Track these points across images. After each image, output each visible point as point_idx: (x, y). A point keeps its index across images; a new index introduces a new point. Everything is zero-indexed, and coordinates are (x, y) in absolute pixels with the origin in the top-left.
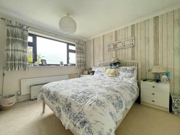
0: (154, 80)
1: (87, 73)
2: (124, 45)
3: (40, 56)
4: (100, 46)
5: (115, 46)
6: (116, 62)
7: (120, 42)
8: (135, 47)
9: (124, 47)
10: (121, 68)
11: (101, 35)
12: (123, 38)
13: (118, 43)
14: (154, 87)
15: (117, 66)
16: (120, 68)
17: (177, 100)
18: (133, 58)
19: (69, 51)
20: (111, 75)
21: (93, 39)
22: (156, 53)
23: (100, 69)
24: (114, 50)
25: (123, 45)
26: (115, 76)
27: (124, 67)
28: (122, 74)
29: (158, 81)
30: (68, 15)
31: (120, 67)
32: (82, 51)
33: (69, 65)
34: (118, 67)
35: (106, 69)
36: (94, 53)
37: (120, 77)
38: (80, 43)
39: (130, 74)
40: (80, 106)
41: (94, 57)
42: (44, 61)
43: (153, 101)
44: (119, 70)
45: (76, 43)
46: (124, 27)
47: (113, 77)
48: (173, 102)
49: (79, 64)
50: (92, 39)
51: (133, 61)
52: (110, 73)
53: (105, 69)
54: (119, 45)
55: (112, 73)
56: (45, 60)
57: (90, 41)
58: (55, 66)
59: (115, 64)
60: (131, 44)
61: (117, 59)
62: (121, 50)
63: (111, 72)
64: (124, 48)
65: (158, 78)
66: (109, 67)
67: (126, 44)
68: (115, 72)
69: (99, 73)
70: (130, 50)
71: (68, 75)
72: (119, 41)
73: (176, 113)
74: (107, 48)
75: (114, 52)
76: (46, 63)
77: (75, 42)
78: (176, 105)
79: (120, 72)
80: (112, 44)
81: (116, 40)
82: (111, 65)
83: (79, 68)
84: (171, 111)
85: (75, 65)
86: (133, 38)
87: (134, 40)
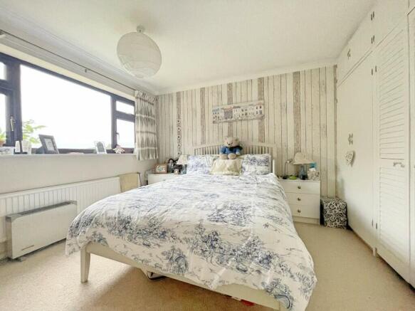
0: (297, 176)
1: (164, 170)
2: (246, 114)
3: (33, 126)
4: (194, 111)
5: (228, 113)
6: (234, 145)
7: (239, 107)
8: (265, 119)
9: (245, 118)
10: (245, 156)
11: (198, 87)
12: (244, 99)
13: (235, 107)
14: (299, 188)
15: (237, 153)
16: (242, 157)
17: (329, 204)
18: (262, 139)
19: (116, 115)
20: (228, 172)
21: (178, 94)
22: (297, 132)
23: (199, 160)
24: (226, 122)
25: (244, 113)
26: (236, 173)
27: (251, 156)
28: (249, 168)
29: (305, 177)
30: (140, 29)
31: (241, 154)
32: (150, 117)
33: (117, 150)
34: (237, 156)
35: (214, 160)
36: (179, 125)
37: (245, 174)
38: (147, 98)
39: (263, 168)
40: (244, 233)
41: (179, 133)
42: (49, 140)
43: (299, 211)
44: (242, 160)
45: (137, 98)
46: (244, 78)
47: (232, 175)
48: (325, 208)
49: (144, 148)
50: (175, 91)
51: (263, 145)
52: (224, 168)
53: (211, 161)
54: (237, 113)
55: (230, 167)
56: (51, 138)
57: (170, 96)
58: (82, 154)
59: (232, 149)
60: (259, 113)
61: (237, 140)
62: (239, 123)
63: (228, 166)
64: (245, 120)
65: (302, 173)
66: (221, 155)
67: (249, 111)
68: (235, 165)
69: (200, 169)
70: (256, 123)
71: (118, 178)
72: (236, 105)
73: (328, 224)
74: (211, 116)
75: (226, 126)
76: (55, 147)
77: (134, 95)
78: (328, 212)
79: (244, 165)
80: (223, 109)
81: (230, 101)
82: (224, 152)
83: (144, 159)
84: (322, 222)
85: (132, 152)
86: (262, 102)
87: (263, 107)
